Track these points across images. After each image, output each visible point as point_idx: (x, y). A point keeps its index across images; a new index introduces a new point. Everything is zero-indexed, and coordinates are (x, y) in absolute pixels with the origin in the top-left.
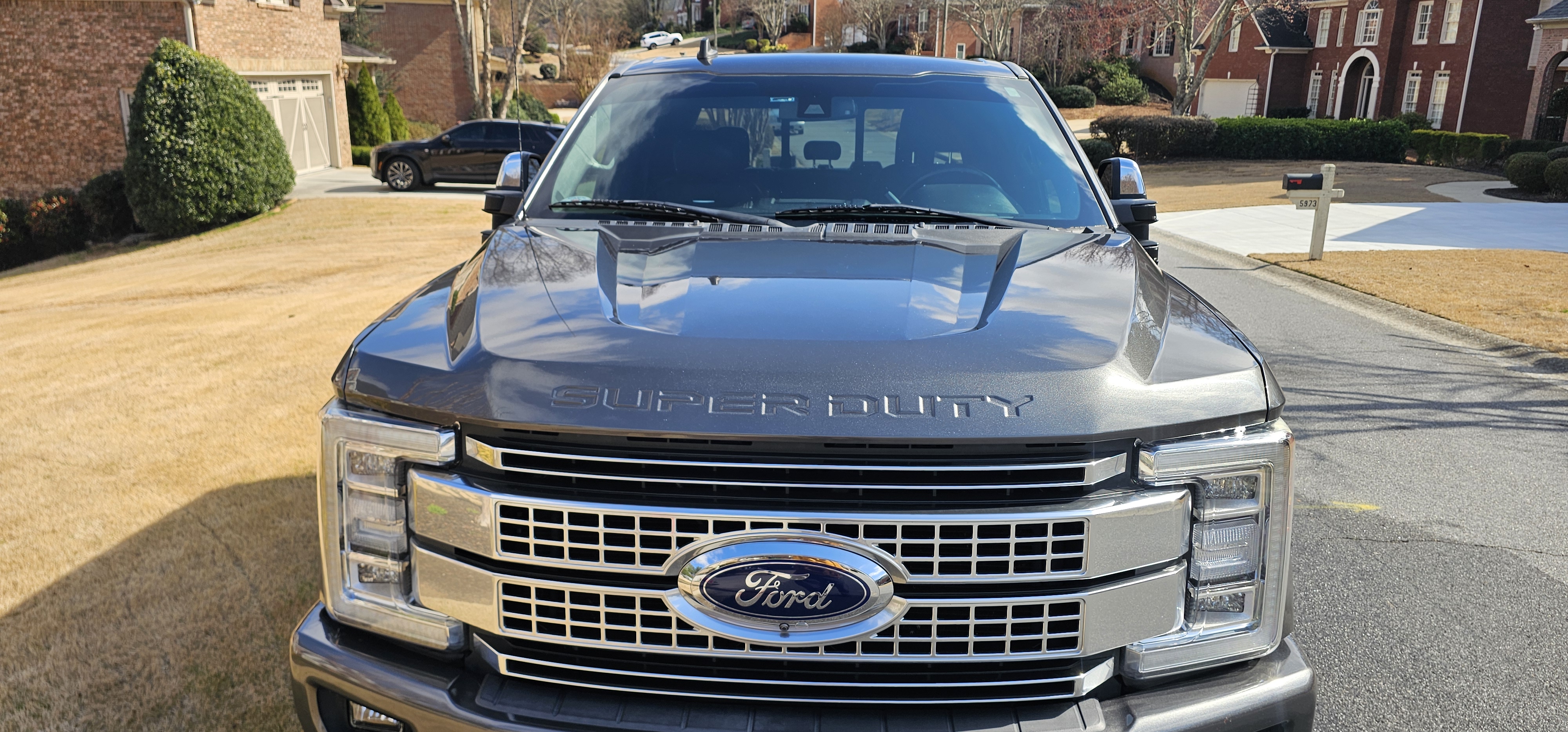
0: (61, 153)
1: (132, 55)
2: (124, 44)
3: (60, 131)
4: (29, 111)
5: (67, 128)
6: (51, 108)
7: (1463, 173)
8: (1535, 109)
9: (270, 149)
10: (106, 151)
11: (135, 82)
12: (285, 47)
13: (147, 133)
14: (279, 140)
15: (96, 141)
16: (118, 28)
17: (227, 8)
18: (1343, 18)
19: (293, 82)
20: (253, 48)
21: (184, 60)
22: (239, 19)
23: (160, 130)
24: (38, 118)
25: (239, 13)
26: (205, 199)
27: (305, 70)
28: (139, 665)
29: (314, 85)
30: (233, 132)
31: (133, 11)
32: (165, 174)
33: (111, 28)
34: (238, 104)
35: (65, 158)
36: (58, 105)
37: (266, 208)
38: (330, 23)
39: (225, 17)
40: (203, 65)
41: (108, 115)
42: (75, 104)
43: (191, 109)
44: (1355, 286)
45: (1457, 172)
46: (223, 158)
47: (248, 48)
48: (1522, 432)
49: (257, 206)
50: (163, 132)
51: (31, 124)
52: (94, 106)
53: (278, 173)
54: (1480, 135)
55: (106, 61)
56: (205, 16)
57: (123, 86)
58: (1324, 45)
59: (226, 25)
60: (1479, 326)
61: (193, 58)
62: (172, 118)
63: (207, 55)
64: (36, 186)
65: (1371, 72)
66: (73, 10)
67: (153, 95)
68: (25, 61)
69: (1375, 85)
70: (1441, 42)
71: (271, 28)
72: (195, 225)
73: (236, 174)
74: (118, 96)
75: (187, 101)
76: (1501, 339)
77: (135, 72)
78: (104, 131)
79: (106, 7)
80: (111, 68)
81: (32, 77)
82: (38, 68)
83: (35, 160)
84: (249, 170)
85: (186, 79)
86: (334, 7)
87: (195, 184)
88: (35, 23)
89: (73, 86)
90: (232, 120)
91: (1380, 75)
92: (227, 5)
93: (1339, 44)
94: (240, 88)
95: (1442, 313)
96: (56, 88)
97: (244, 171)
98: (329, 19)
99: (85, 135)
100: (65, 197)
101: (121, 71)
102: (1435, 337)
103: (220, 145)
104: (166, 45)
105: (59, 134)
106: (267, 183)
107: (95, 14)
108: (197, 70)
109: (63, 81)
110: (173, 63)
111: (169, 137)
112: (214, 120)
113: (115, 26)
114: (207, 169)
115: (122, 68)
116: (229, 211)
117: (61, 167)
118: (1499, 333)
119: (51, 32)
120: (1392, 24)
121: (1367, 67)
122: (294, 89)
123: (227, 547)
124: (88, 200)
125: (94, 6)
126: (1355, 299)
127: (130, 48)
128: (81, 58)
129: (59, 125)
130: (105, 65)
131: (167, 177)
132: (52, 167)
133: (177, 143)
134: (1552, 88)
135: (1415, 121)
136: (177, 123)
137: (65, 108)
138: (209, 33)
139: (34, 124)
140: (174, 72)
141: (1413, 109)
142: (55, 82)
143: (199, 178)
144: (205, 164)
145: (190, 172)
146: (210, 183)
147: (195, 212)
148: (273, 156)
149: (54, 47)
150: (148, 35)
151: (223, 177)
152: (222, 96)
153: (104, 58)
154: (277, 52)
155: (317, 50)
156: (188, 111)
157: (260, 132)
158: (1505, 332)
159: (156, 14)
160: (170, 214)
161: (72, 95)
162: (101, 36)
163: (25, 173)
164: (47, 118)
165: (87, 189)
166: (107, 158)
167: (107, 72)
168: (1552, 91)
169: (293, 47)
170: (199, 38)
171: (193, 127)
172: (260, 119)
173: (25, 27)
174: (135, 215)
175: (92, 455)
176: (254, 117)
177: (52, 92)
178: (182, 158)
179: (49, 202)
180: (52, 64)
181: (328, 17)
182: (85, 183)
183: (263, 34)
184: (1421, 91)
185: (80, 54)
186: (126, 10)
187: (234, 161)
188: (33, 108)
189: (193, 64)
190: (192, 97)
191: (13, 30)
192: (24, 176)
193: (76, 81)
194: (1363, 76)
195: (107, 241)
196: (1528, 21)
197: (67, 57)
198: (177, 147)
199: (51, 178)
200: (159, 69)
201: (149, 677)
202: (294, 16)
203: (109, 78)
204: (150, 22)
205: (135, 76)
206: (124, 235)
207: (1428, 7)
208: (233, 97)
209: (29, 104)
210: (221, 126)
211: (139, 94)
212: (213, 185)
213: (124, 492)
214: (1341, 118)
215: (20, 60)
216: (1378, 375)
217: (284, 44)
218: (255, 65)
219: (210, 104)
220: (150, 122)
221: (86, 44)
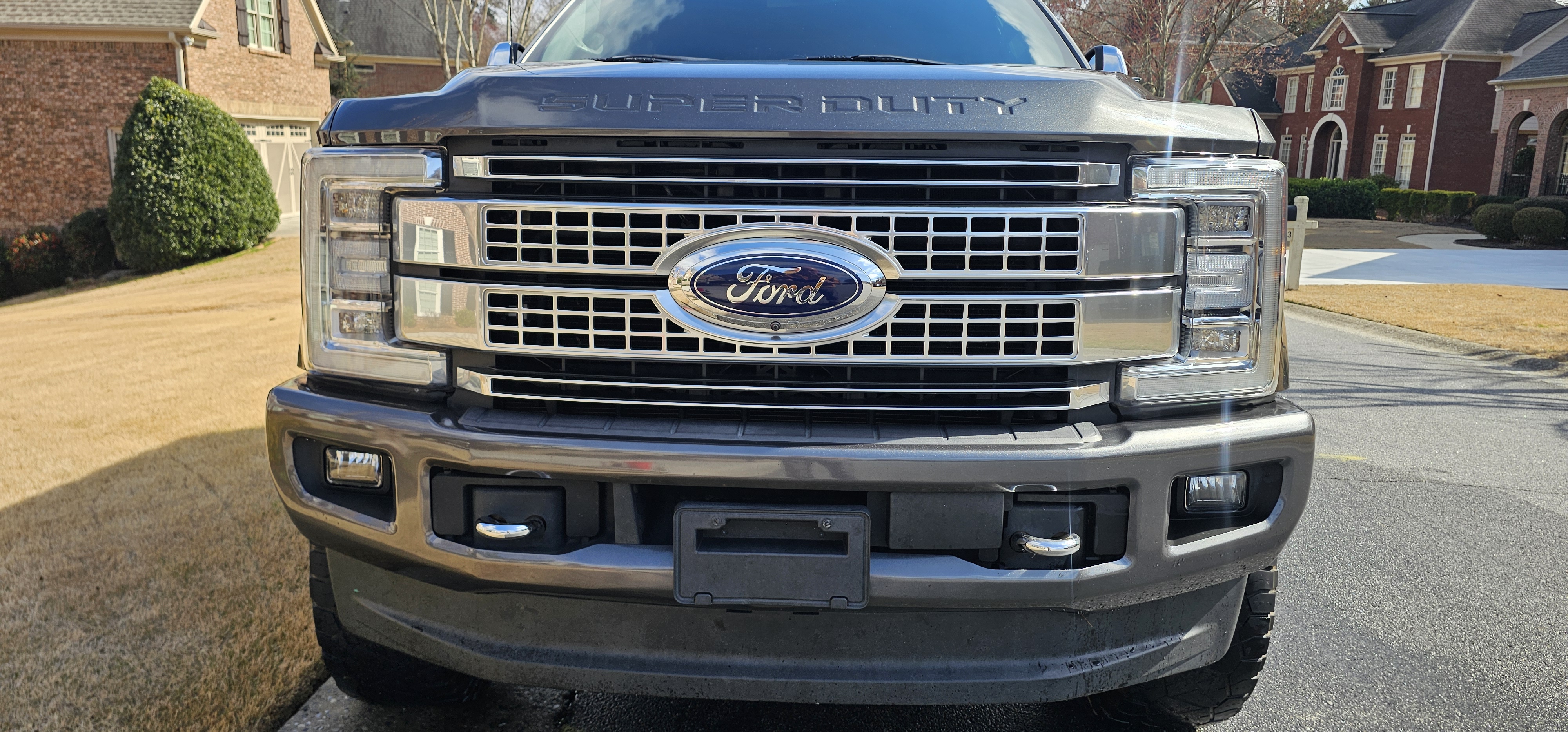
0: (46, 191)
1: (121, 95)
2: (115, 84)
3: (46, 168)
4: (15, 149)
5: (53, 166)
6: (38, 146)
7: (1432, 227)
8: (1501, 167)
9: (256, 186)
10: (91, 189)
11: (123, 121)
12: (275, 92)
13: (133, 168)
14: (266, 178)
15: (81, 179)
16: (110, 68)
17: (218, 51)
18: (1310, 84)
19: (282, 127)
20: (243, 92)
21: (173, 97)
22: (230, 63)
23: (146, 165)
24: (24, 156)
25: (230, 57)
26: (188, 233)
27: (294, 116)
28: (104, 557)
29: (302, 131)
30: (220, 168)
31: (125, 52)
32: (150, 208)
33: (102, 68)
34: (226, 141)
35: (49, 195)
36: (45, 144)
37: (250, 244)
38: (320, 71)
39: (216, 60)
40: (192, 103)
41: (95, 154)
42: (62, 143)
43: (178, 145)
44: (1332, 308)
45: (1426, 226)
46: (208, 193)
47: (238, 91)
48: (1504, 409)
49: (241, 242)
50: (150, 167)
51: (17, 162)
52: (82, 145)
53: (264, 210)
54: (1447, 192)
55: (95, 101)
56: (196, 58)
57: (112, 125)
58: (1293, 111)
59: (216, 67)
60: (1456, 336)
61: (182, 96)
62: (159, 154)
63: (196, 94)
64: (19, 224)
65: (1339, 136)
66: (65, 50)
67: (142, 131)
68: (14, 100)
69: (1344, 148)
70: (1406, 107)
71: (261, 73)
72: (177, 260)
73: (221, 210)
74: (106, 134)
75: (175, 137)
76: (1478, 346)
77: (124, 112)
78: (90, 170)
79: (98, 48)
80: (100, 107)
81: (21, 116)
82: (27, 106)
83: (19, 198)
84: (234, 205)
85: (174, 116)
86: (324, 55)
87: (178, 218)
88: (26, 63)
89: (61, 125)
90: (219, 157)
91: (1348, 139)
92: (219, 48)
93: (1307, 110)
94: (228, 126)
95: (1419, 327)
96: (44, 127)
97: (229, 207)
98: (319, 67)
99: (71, 173)
100: (47, 233)
101: (110, 111)
102: (1412, 345)
103: (206, 181)
104: (156, 83)
105: (44, 172)
106: (252, 219)
107: (87, 54)
108: (186, 107)
109: (51, 120)
110: (162, 100)
111: (155, 172)
112: (201, 156)
113: (107, 66)
114: (192, 204)
115: (111, 107)
116: (212, 246)
117: (45, 205)
118: (1476, 341)
119: (42, 72)
120: (1358, 90)
121: (1335, 131)
122: (282, 134)
123: (201, 477)
124: (71, 236)
125: (86, 47)
126: (1332, 319)
127: (120, 88)
128: (71, 97)
129: (45, 163)
130: (94, 104)
131: (151, 211)
132: (35, 204)
133: (163, 178)
134: (1516, 147)
135: (1384, 182)
136: (164, 159)
137: (52, 146)
138: (199, 74)
139: (20, 162)
140: (163, 109)
141: (1382, 171)
142: (44, 121)
143: (183, 212)
144: (190, 199)
145: (175, 207)
146: (195, 218)
147: (178, 247)
148: (259, 193)
149: (44, 87)
150: (139, 75)
151: (208, 212)
152: (210, 133)
153: (93, 97)
154: (267, 97)
155: (306, 97)
156: (175, 147)
157: (247, 169)
158: (1482, 339)
159: (148, 55)
160: (153, 248)
161: (60, 133)
162: (92, 76)
163: (9, 210)
164: (34, 156)
165: (70, 226)
166: (91, 197)
167: (96, 111)
168: (1515, 150)
169: (282, 93)
170: (190, 79)
171: (180, 162)
172: (247, 156)
173: (16, 66)
174: (117, 251)
175: (63, 414)
176: (241, 154)
177: (40, 130)
178: (167, 193)
179: (31, 238)
180: (41, 103)
181: (319, 66)
182: (68, 221)
183: (253, 78)
184: (1388, 153)
185: (70, 94)
186: (118, 51)
187: (220, 196)
188: (20, 146)
189: (182, 101)
190: (180, 133)
191: (4, 69)
192: (7, 213)
193: (64, 120)
194: (1332, 140)
195: (88, 277)
196: (1490, 82)
197: (56, 97)
198: (163, 182)
199: (35, 216)
200: (148, 106)
201: (115, 566)
202: (285, 62)
203: (98, 117)
204: (141, 63)
205: (124, 115)
206: (105, 271)
207: (1392, 73)
208: (221, 134)
209: (17, 142)
210: (208, 162)
211: (127, 131)
212: (198, 220)
213: (95, 439)
214: (1312, 176)
215: (9, 99)
216: (1359, 370)
217: (273, 89)
218: (244, 108)
219: (198, 141)
220: (136, 157)
221: (75, 84)
